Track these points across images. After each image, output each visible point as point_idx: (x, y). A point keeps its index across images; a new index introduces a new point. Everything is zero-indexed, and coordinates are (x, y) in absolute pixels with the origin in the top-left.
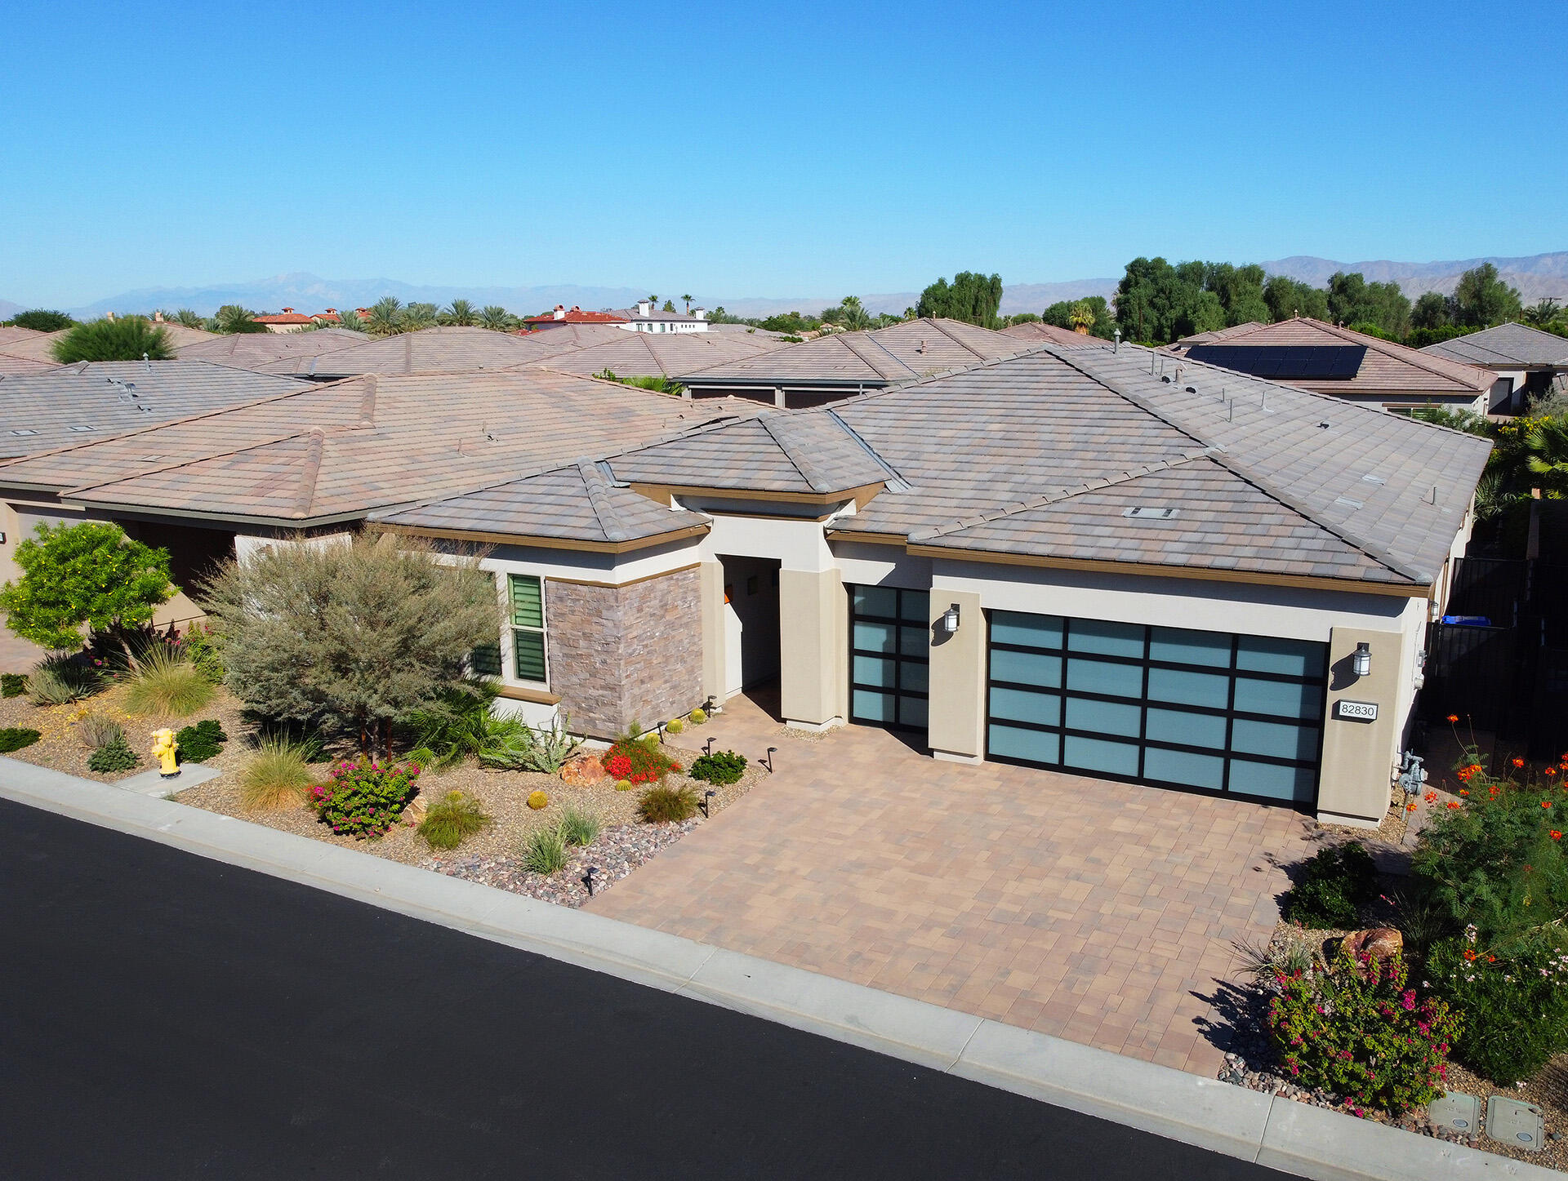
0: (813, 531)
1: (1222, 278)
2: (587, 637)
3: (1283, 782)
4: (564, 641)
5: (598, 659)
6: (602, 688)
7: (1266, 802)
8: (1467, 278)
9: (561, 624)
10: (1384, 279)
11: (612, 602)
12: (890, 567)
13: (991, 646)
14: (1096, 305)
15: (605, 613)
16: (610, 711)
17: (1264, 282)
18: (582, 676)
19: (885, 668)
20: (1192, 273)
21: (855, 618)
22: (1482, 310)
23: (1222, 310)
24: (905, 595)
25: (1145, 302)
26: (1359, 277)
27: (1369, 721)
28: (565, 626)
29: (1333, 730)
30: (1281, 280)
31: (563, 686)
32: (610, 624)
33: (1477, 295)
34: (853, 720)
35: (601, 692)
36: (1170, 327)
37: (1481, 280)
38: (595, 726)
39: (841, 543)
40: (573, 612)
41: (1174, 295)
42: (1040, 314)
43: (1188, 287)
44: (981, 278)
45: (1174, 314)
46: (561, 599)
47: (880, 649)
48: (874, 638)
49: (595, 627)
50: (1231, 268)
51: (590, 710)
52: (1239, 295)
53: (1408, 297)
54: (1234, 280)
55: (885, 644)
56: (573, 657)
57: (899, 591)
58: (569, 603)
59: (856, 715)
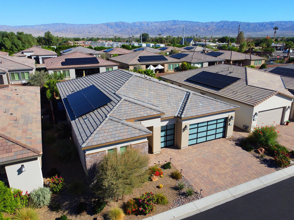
7: (219, 138)
11: (147, 144)
19: (164, 138)
27: (232, 125)
29: (228, 127)
37: (48, 34)
55: (164, 134)
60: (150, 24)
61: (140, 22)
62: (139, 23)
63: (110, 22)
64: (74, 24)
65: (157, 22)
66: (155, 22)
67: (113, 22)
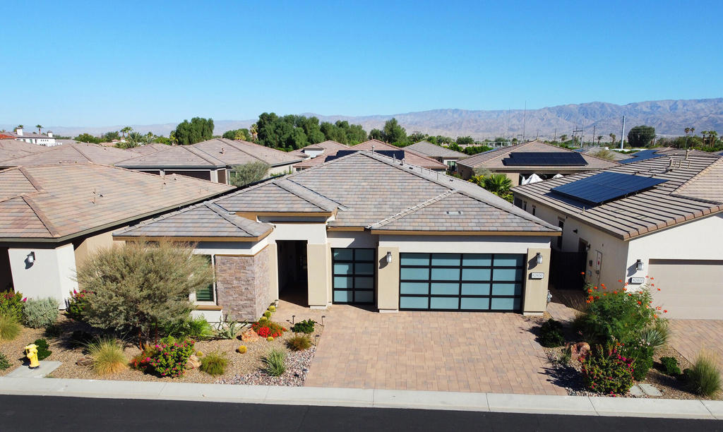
0: (322, 227)
1: (302, 122)
2: (238, 279)
3: (509, 304)
4: (225, 282)
5: (243, 288)
6: (245, 300)
7: (504, 311)
8: (387, 123)
9: (223, 275)
10: (356, 124)
11: (251, 262)
12: (353, 240)
13: (401, 267)
14: (245, 132)
15: (247, 268)
16: (249, 310)
17: (320, 124)
18: (234, 296)
19: (348, 281)
20: (289, 119)
21: (334, 261)
22: (393, 135)
23: (305, 135)
24: (356, 251)
25: (272, 132)
26: (346, 122)
27: (540, 279)
28: (226, 276)
29: (529, 283)
30: (327, 123)
31: (225, 302)
32: (250, 272)
33: (391, 130)
34: (334, 303)
35: (245, 302)
36: (285, 142)
37: (392, 124)
38: (241, 317)
39: (333, 232)
40: (230, 269)
41: (284, 129)
42: (222, 135)
43: (289, 125)
44: (205, 120)
45: (286, 136)
46: (224, 264)
47: (346, 273)
48: (343, 269)
49: (242, 274)
50: (305, 118)
51: (239, 310)
52: (311, 129)
53: (365, 130)
54: (307, 123)
55: (348, 271)
56: (229, 288)
57: (354, 249)
58: (228, 265)
59: (335, 301)
60: (680, 106)
61: (651, 102)
62: (649, 106)
63: (566, 104)
64: (480, 111)
65: (705, 101)
66: (699, 101)
67: (574, 105)
